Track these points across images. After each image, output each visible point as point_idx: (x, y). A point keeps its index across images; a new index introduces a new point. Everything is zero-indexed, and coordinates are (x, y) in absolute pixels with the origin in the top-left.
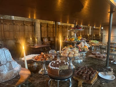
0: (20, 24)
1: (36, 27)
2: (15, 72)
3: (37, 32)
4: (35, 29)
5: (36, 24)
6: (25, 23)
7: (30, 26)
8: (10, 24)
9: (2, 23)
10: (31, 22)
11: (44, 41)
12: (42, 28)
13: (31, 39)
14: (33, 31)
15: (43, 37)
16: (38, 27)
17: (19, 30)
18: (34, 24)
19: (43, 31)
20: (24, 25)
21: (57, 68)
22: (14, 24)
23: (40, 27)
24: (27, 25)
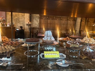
0: (65, 19)
1: (77, 22)
2: (52, 40)
3: (76, 26)
4: (75, 23)
5: (77, 19)
6: (68, 19)
7: (73, 20)
8: (59, 20)
9: (54, 19)
10: (73, 18)
11: (81, 33)
12: (82, 22)
13: (70, 30)
14: (73, 25)
15: (81, 30)
16: (78, 22)
17: (64, 23)
18: (75, 19)
19: (83, 25)
20: (68, 20)
21: (70, 44)
22: (61, 19)
23: (80, 21)
24: (70, 20)
